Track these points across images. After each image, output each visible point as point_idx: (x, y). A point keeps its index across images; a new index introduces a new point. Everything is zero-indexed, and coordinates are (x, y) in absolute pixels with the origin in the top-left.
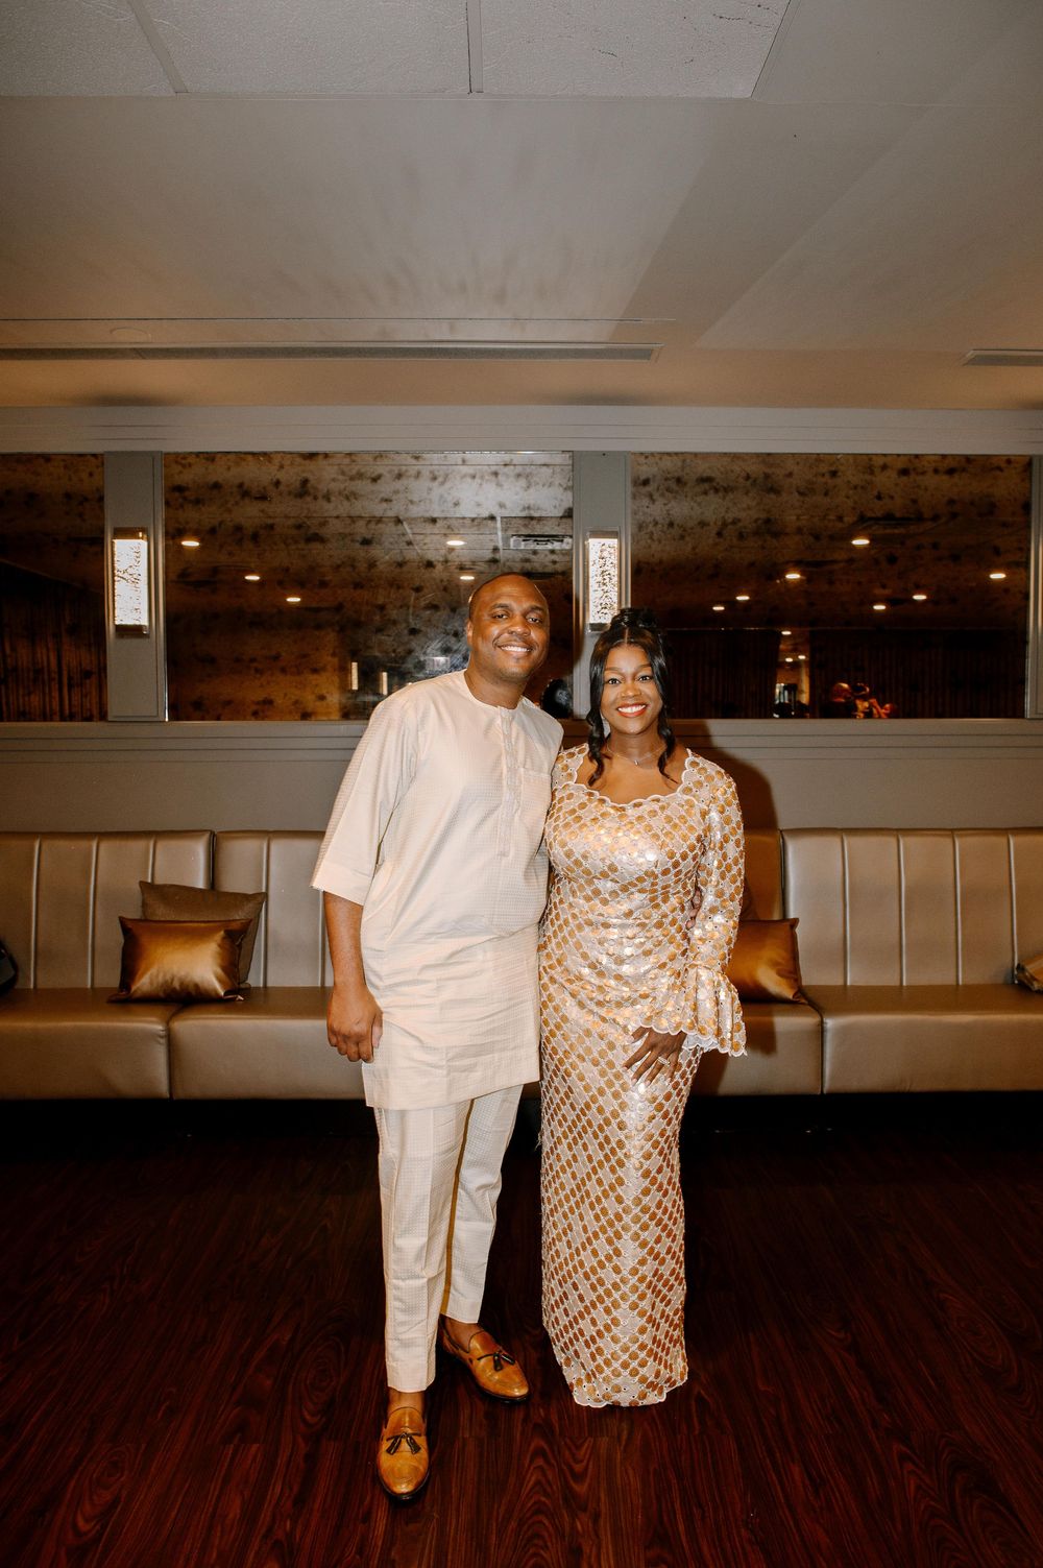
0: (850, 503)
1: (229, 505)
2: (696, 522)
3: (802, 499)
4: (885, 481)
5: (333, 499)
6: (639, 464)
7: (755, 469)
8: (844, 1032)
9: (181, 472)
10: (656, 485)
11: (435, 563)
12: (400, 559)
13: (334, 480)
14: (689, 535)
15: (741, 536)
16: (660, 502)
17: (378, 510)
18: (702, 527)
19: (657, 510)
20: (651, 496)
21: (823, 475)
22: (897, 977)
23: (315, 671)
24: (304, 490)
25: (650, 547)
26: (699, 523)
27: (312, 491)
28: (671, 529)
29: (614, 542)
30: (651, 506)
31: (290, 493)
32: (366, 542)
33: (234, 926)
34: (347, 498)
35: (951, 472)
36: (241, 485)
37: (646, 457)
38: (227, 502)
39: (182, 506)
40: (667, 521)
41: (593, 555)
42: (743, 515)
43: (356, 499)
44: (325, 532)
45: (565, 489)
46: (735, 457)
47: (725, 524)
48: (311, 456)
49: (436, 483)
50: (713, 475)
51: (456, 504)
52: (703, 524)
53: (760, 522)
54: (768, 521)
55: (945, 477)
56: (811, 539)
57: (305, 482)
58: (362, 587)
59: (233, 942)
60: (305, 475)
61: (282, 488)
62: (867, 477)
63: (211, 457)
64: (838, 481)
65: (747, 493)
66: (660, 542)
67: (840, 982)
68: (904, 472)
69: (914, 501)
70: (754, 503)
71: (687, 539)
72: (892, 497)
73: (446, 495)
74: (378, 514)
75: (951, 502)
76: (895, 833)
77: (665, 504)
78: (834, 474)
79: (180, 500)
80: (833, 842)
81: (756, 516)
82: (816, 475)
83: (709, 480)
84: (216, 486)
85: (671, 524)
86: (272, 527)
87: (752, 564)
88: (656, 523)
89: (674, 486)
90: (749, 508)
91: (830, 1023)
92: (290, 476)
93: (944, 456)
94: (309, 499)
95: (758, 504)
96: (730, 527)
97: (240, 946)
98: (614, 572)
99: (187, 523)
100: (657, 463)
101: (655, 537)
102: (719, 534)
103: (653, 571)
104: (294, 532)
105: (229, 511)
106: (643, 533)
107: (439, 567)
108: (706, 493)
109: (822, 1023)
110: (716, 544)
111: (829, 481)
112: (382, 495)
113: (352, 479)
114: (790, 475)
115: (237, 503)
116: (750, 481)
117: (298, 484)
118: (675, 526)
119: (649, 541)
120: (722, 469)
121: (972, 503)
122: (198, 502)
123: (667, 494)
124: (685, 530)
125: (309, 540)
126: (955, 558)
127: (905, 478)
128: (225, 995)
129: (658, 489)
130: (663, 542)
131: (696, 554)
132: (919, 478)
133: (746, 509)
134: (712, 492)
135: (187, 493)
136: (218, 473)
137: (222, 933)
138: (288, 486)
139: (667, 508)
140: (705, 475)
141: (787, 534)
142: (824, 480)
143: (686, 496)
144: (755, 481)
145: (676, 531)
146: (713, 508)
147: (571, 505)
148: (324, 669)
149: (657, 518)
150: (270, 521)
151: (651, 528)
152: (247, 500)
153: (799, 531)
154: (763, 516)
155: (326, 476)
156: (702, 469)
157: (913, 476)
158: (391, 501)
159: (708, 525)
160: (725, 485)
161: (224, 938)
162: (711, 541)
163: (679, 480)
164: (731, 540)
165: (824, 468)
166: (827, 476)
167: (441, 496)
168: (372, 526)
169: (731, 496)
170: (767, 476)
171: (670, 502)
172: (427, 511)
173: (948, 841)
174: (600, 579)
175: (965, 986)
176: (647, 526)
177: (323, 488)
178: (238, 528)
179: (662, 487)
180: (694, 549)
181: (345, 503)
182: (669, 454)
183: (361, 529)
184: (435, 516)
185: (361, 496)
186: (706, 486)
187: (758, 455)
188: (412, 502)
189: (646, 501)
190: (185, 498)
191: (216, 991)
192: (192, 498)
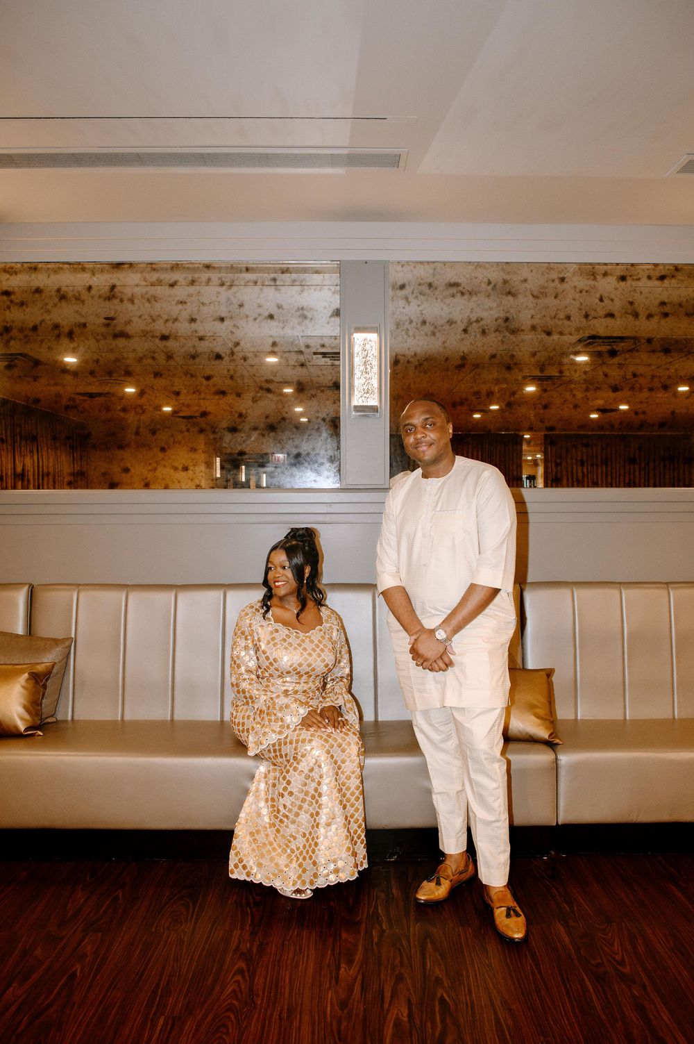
0: (577, 304)
1: (49, 307)
2: (446, 321)
3: (535, 301)
4: (607, 285)
5: (136, 301)
6: (396, 271)
7: (496, 276)
8: (576, 768)
9: (8, 279)
10: (411, 289)
11: (223, 355)
12: (192, 351)
13: (137, 285)
14: (440, 331)
15: (484, 332)
16: (414, 303)
17: (175, 310)
18: (451, 325)
19: (412, 310)
20: (407, 299)
21: (553, 281)
22: (621, 711)
23: (121, 447)
24: (112, 294)
25: (406, 342)
26: (448, 322)
27: (119, 294)
28: (424, 327)
29: (374, 337)
30: (407, 306)
31: (100, 297)
32: (164, 338)
33: (40, 668)
34: (149, 301)
35: (662, 278)
36: (59, 290)
37: (403, 266)
38: (46, 304)
39: (9, 308)
40: (421, 319)
41: (357, 349)
42: (485, 315)
43: (156, 301)
44: (129, 329)
45: (334, 293)
46: (479, 265)
47: (470, 323)
48: (118, 266)
49: (224, 288)
50: (460, 281)
51: (241, 306)
52: (451, 322)
53: (500, 320)
54: (507, 319)
55: (657, 283)
56: (544, 336)
57: (113, 287)
58: (161, 376)
59: (37, 682)
60: (112, 281)
61: (93, 292)
62: (592, 282)
63: (34, 268)
64: (566, 286)
65: (488, 296)
66: (415, 337)
67: (572, 717)
68: (623, 278)
69: (631, 303)
70: (495, 305)
71: (438, 335)
72: (612, 300)
73: (232, 298)
74: (174, 313)
75: (663, 304)
76: (618, 585)
77: (419, 306)
78: (562, 280)
79: (8, 302)
80: (565, 593)
81: (497, 315)
82: (547, 281)
83: (456, 285)
84: (38, 291)
85: (424, 322)
86: (85, 325)
87: (493, 356)
88: (411, 322)
89: (425, 289)
90: (491, 309)
91: (564, 759)
92: (101, 281)
93: (656, 265)
94: (116, 301)
95: (498, 306)
96: (474, 324)
97: (45, 686)
98: (375, 363)
99: (13, 322)
100: (412, 271)
101: (411, 333)
102: (465, 331)
103: (408, 362)
104: (104, 330)
105: (49, 312)
106: (399, 330)
107: (227, 359)
108: (453, 296)
109: (556, 759)
110: (463, 339)
111: (559, 285)
112: (178, 298)
113: (153, 285)
114: (525, 280)
115: (55, 305)
116: (492, 285)
117: (107, 289)
118: (428, 324)
119: (405, 337)
120: (468, 276)
121: (680, 305)
122: (22, 304)
123: (421, 297)
124: (436, 328)
125: (116, 336)
126: (667, 351)
127: (623, 284)
128: (26, 730)
129: (413, 293)
130: (417, 337)
131: (445, 347)
132: (635, 283)
133: (488, 309)
134: (459, 295)
135: (13, 297)
136: (40, 280)
137: (26, 675)
138: (99, 291)
139: (420, 308)
140: (453, 281)
141: (523, 331)
142: (553, 285)
143: (437, 299)
144: (495, 286)
145: (428, 329)
146: (459, 309)
147: (338, 306)
148: (128, 445)
149: (412, 318)
150: (83, 321)
151: (407, 325)
152: (63, 303)
153: (533, 328)
154: (503, 315)
155: (130, 282)
156: (451, 276)
157: (629, 282)
158: (185, 303)
159: (456, 322)
160: (470, 289)
161: (27, 680)
162: (458, 337)
163: (430, 285)
164: (476, 336)
165: (555, 275)
166: (557, 282)
167: (228, 299)
168: (170, 324)
169: (474, 298)
170: (505, 282)
171: (422, 303)
172: (216, 312)
173: (665, 592)
174: (362, 368)
175: (681, 720)
176: (404, 324)
177: (128, 292)
178: (56, 326)
179: (416, 291)
180: (444, 343)
181: (147, 305)
182: (421, 263)
183: (160, 328)
184: (223, 315)
185: (160, 299)
186: (454, 290)
187: (498, 264)
188: (203, 304)
189: (402, 303)
190: (11, 301)
191: (17, 728)
192: (18, 301)
